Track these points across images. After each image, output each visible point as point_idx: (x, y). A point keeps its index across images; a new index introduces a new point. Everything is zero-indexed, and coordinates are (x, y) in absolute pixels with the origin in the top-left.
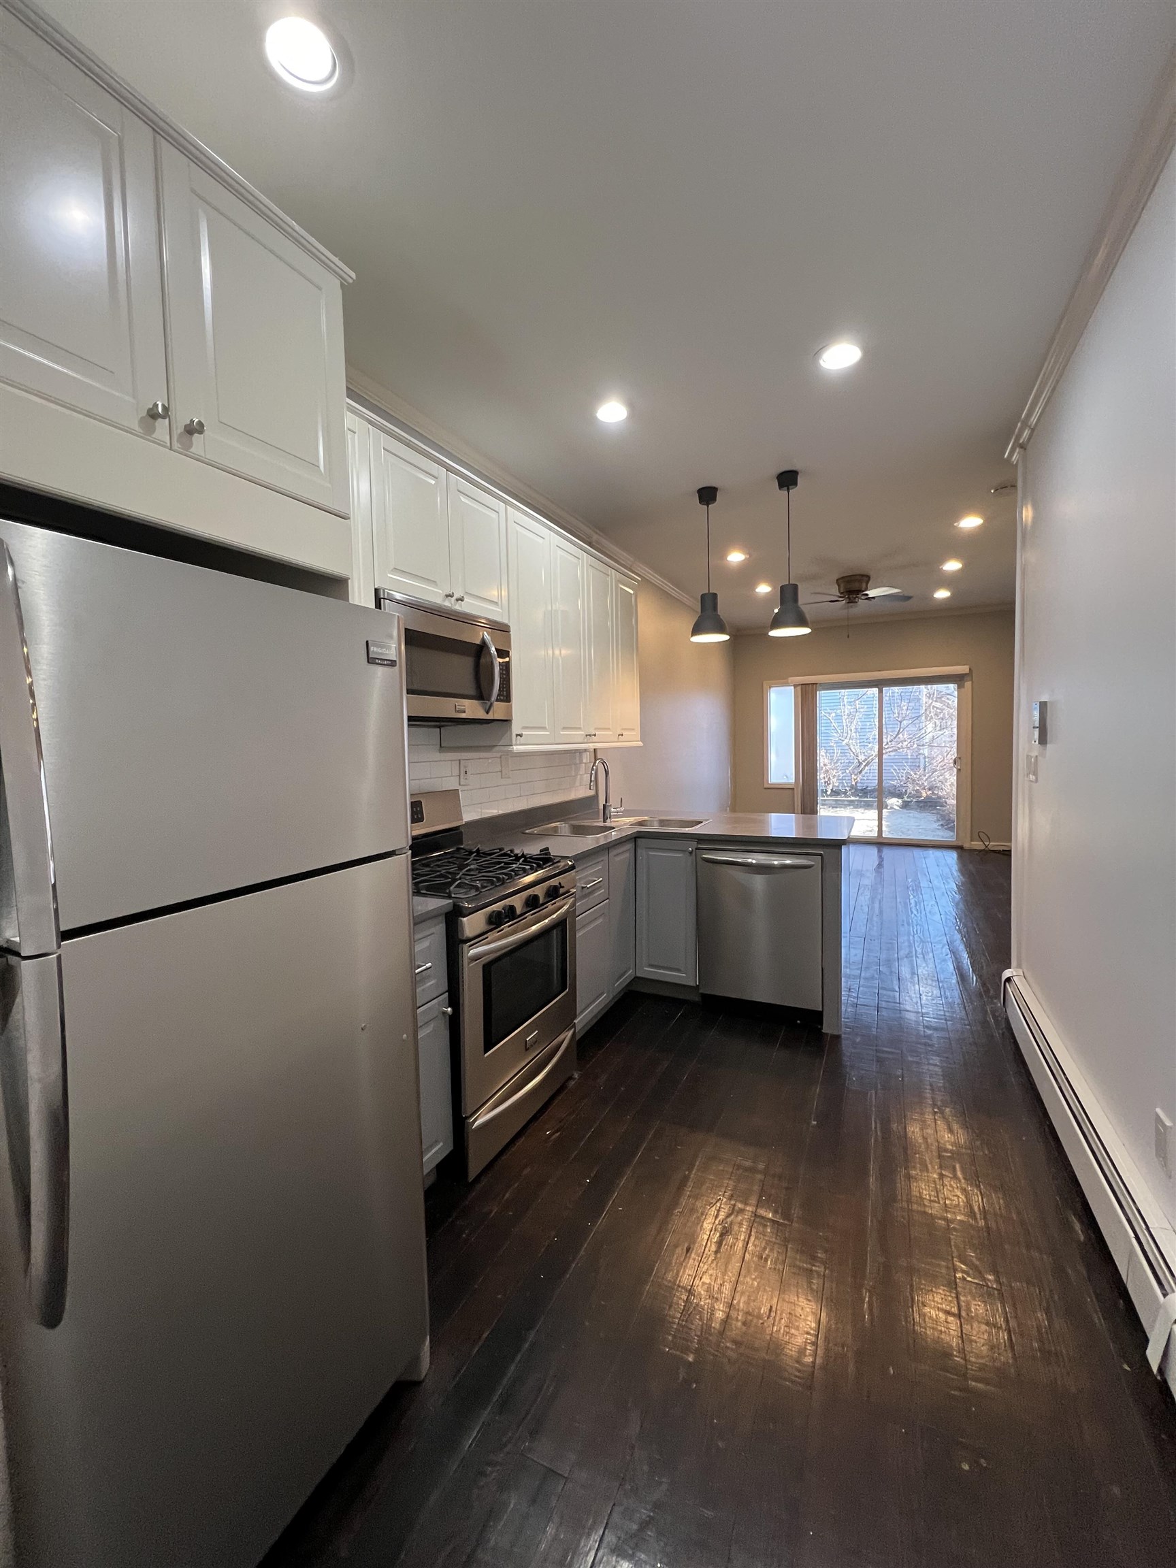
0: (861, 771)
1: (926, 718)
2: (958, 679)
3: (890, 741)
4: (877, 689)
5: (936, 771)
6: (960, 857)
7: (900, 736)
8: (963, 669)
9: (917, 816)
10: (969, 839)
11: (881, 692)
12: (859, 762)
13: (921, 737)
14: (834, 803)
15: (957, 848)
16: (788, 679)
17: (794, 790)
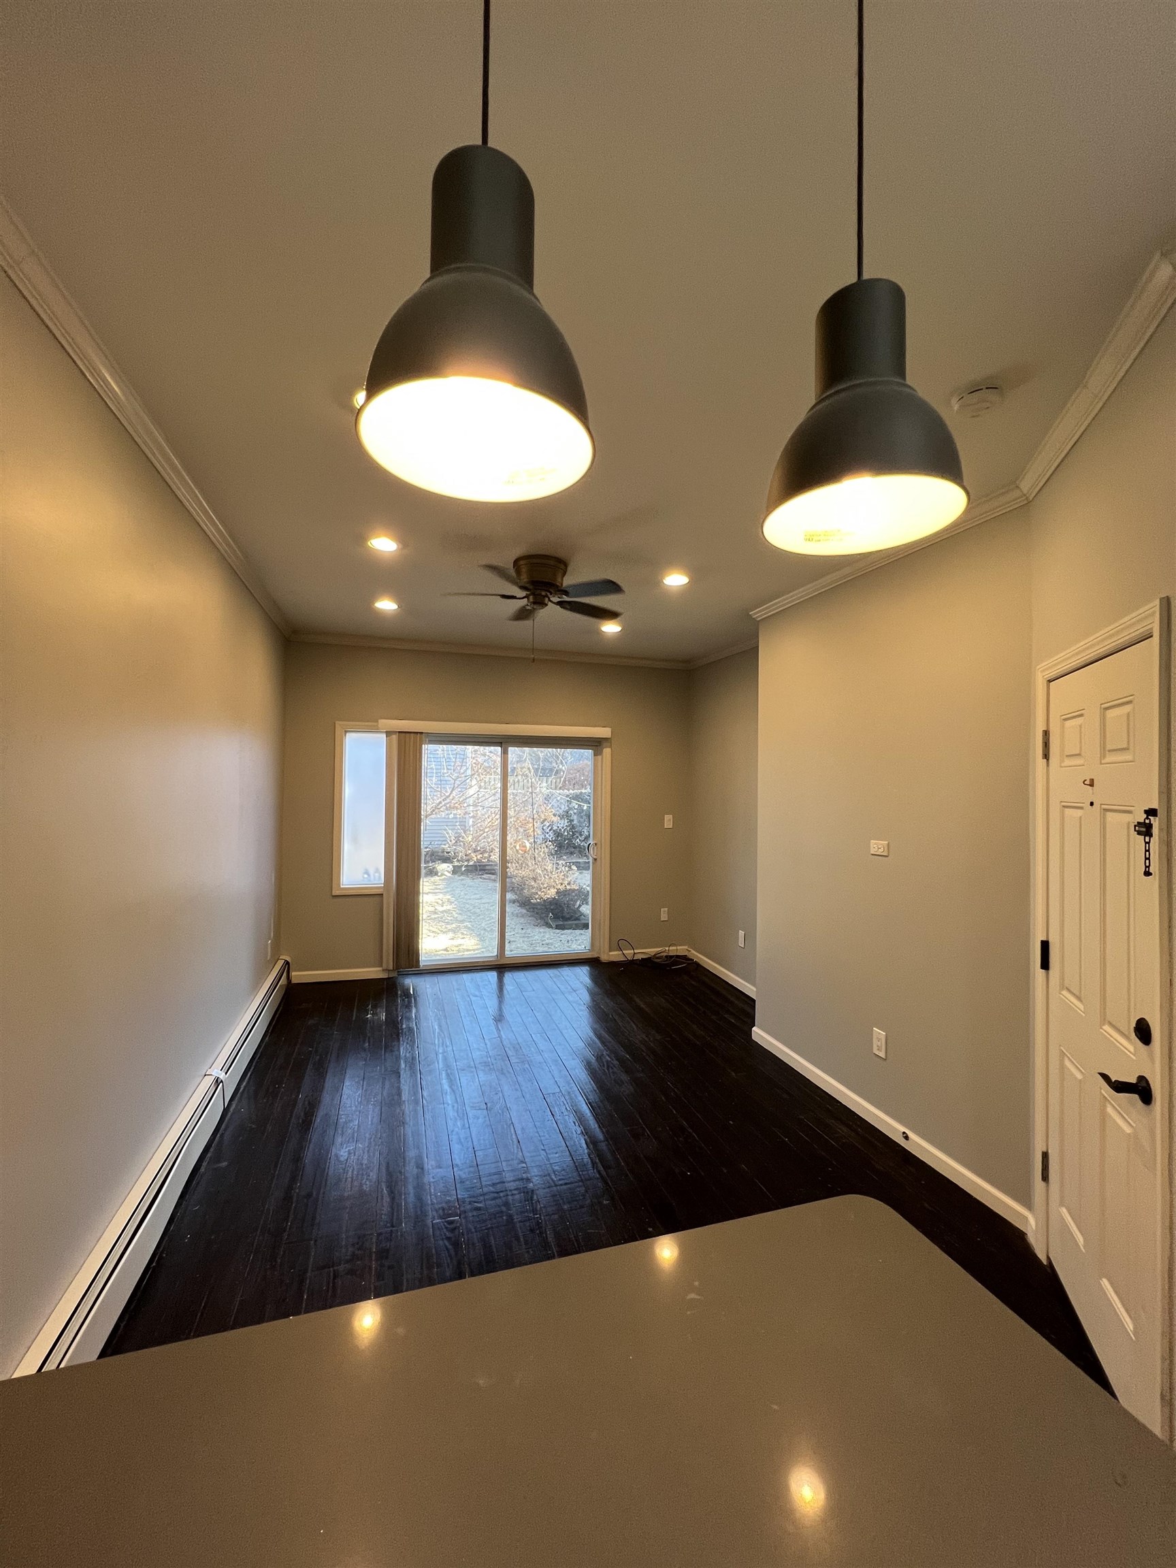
2: (595, 744)
4: (501, 748)
6: (594, 978)
8: (603, 732)
9: (472, 884)
10: (607, 946)
11: (505, 752)
15: (592, 962)
16: (378, 722)
17: (383, 897)
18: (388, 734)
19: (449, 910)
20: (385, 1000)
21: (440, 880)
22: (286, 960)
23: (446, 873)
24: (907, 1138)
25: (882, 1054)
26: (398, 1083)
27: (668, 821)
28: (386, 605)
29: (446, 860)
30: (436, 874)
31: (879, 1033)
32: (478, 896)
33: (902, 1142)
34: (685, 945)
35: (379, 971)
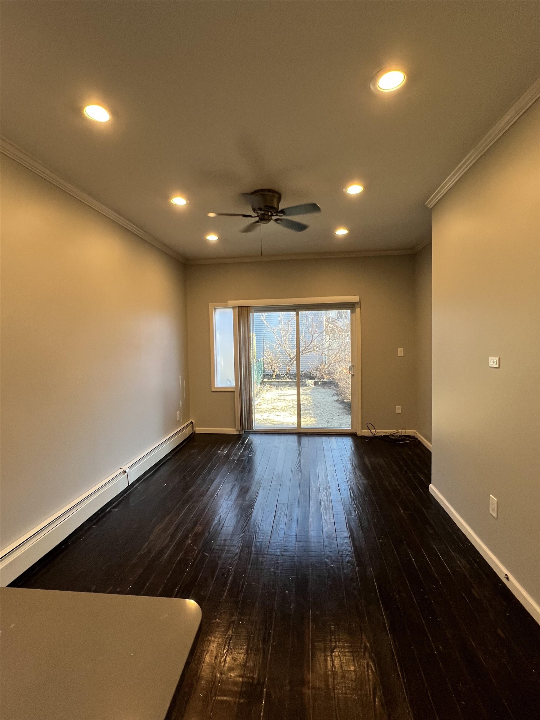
0: (292, 364)
1: (326, 333)
2: (351, 306)
3: (307, 347)
4: (295, 312)
5: (331, 364)
7: (313, 343)
8: (354, 298)
9: (322, 391)
10: (360, 426)
11: (297, 315)
12: (291, 358)
13: (324, 344)
14: (277, 383)
15: (353, 435)
16: (227, 302)
17: (234, 393)
18: (234, 308)
19: (304, 404)
20: (231, 445)
21: (307, 388)
22: (191, 422)
23: (311, 385)
24: (508, 578)
25: (495, 515)
26: (210, 486)
27: (401, 352)
28: (212, 238)
29: (312, 378)
30: (306, 385)
31: (493, 499)
32: (323, 397)
33: (504, 580)
34: (414, 430)
35: (234, 430)
